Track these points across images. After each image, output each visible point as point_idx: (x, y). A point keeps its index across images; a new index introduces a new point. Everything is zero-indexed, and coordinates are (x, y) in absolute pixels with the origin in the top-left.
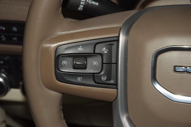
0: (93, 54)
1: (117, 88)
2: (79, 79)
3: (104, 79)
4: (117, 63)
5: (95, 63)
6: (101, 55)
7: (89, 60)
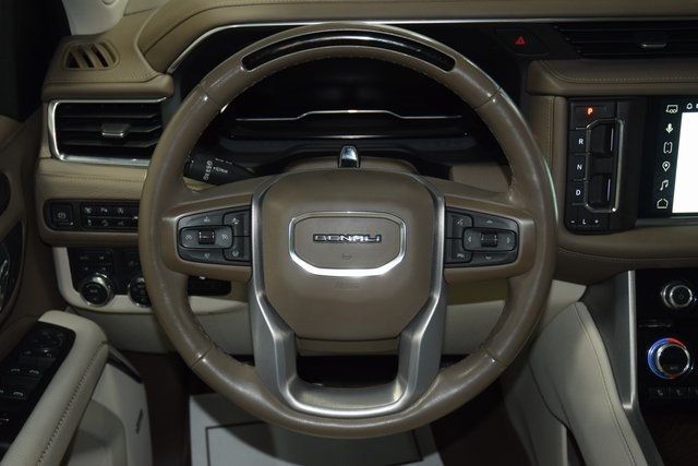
0: (223, 226)
1: (251, 266)
2: (207, 256)
3: (235, 254)
4: (250, 236)
5: (224, 236)
6: (231, 226)
7: (218, 233)
